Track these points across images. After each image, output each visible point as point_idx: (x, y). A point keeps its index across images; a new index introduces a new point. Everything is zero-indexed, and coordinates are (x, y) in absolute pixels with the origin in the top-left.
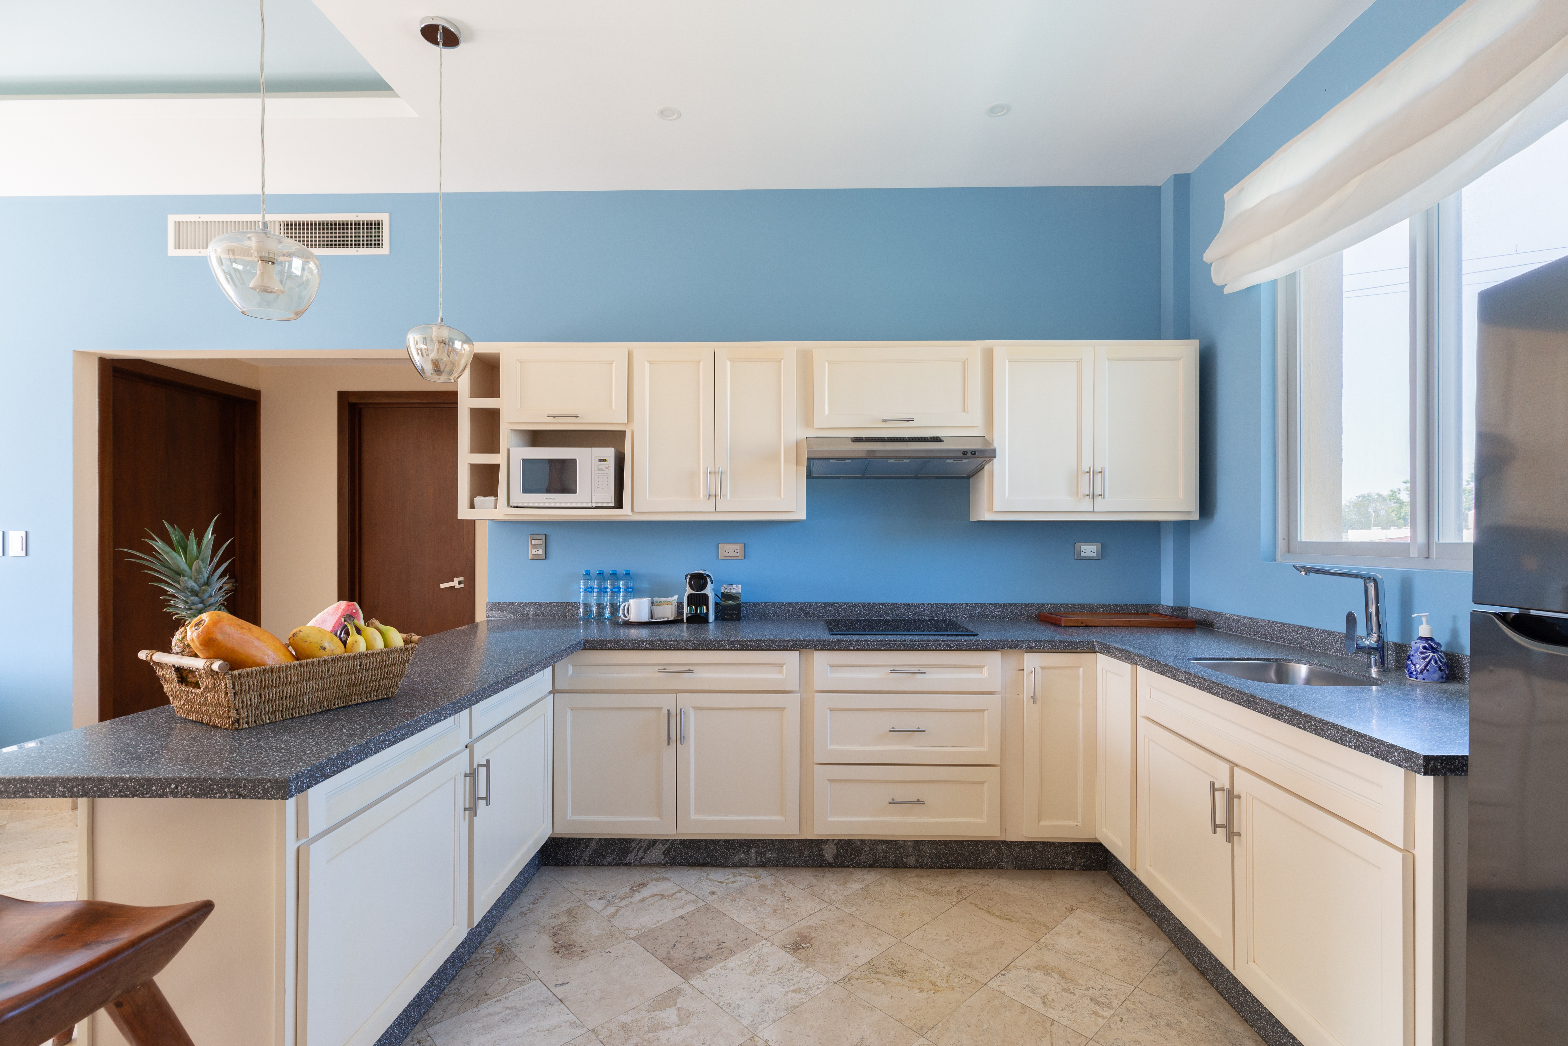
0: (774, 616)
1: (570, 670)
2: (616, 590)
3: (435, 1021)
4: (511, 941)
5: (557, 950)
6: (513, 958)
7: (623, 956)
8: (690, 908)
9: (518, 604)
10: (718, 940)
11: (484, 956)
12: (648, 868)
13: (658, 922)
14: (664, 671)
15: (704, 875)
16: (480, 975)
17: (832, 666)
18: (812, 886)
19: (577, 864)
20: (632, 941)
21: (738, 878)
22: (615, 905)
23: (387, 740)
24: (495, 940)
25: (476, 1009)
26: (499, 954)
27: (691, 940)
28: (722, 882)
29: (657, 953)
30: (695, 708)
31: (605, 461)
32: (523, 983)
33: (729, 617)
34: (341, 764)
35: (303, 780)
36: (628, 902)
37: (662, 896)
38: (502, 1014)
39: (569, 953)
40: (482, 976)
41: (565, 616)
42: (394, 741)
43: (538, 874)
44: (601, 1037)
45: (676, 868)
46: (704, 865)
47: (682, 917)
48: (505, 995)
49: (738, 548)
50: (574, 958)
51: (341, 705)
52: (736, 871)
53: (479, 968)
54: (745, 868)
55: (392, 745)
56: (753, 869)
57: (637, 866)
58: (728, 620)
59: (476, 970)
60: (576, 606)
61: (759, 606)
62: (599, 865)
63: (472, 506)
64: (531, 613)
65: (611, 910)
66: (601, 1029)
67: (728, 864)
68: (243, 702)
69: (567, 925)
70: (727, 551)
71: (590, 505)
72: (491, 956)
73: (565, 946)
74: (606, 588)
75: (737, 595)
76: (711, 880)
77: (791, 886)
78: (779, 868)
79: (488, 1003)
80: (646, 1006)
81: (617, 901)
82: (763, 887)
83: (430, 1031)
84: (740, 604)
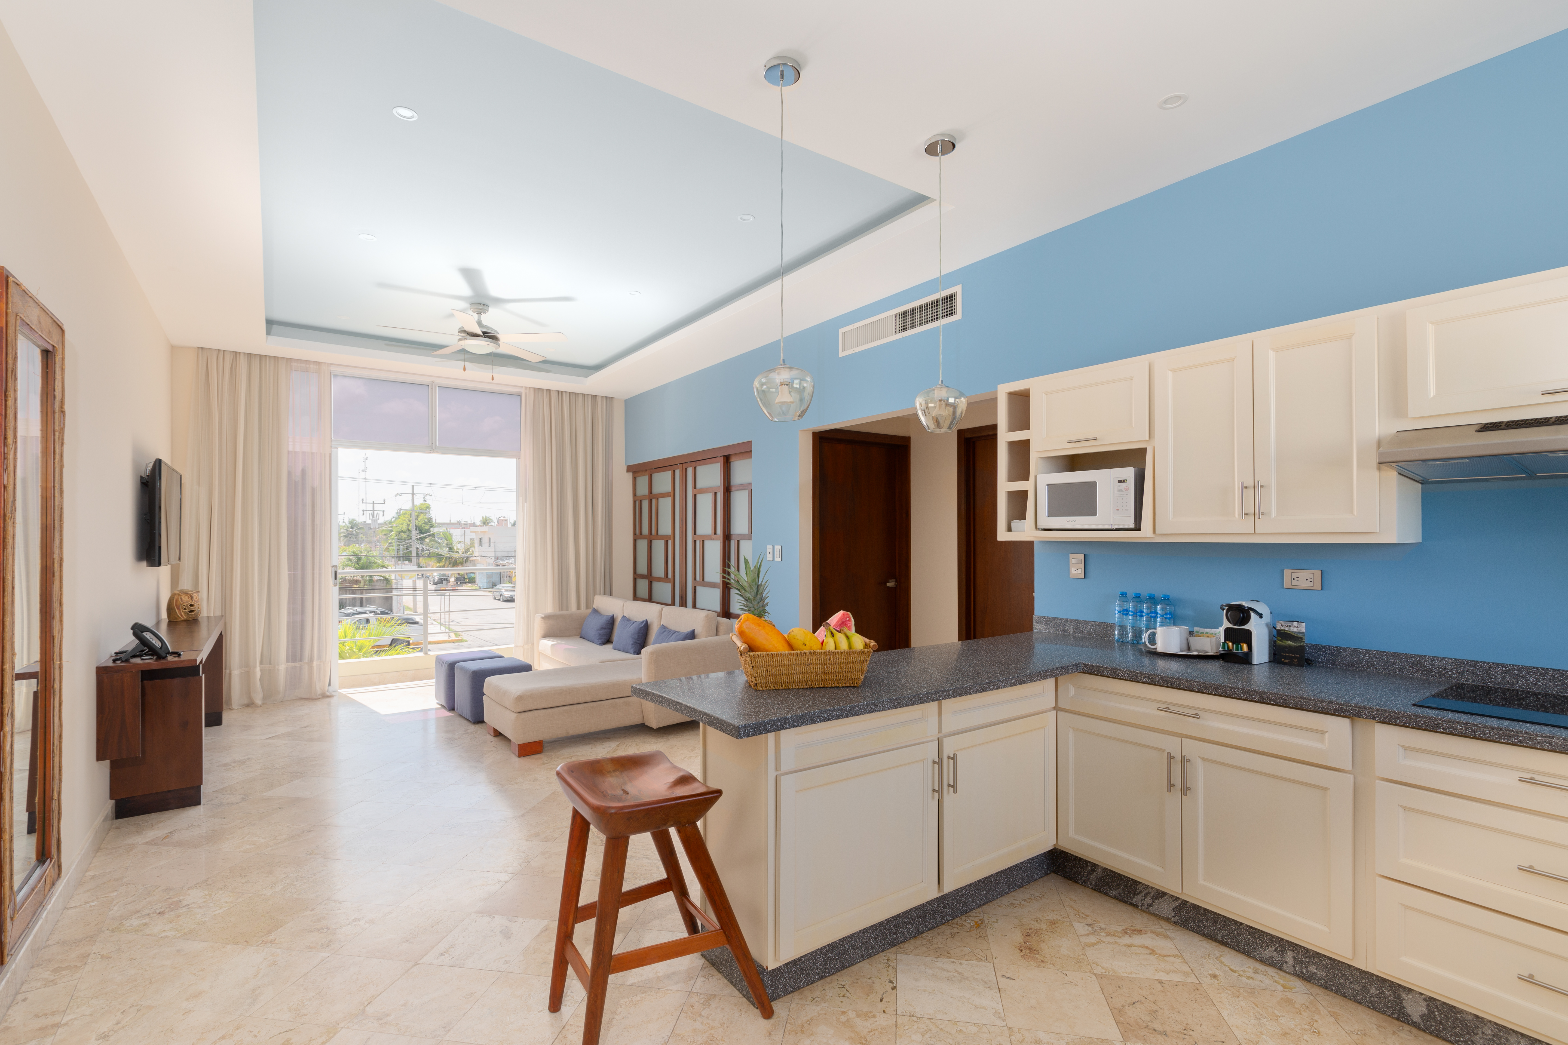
0: (1369, 667)
1: (1072, 691)
2: (1153, 615)
3: (906, 951)
4: (990, 922)
5: (1022, 948)
6: (984, 937)
7: (1076, 985)
8: (1177, 978)
9: (1060, 620)
10: (1187, 1024)
11: (964, 923)
12: (1154, 918)
13: (1131, 973)
14: (1167, 710)
15: (1217, 954)
16: (953, 936)
17: (1406, 748)
18: (1365, 1035)
19: (1084, 884)
20: (1094, 977)
21: (1259, 977)
22: (1097, 937)
23: (821, 716)
24: (979, 915)
25: (935, 959)
26: (976, 928)
27: (1155, 1008)
28: (1234, 971)
29: (1111, 1000)
30: (1203, 759)
31: (1124, 481)
32: (979, 960)
33: (1287, 661)
34: (780, 725)
35: (750, 729)
36: (1113, 941)
37: (1153, 952)
38: (950, 973)
39: (1030, 956)
40: (953, 938)
41: (1103, 637)
42: (829, 718)
43: (1045, 878)
44: (1013, 1038)
45: (1187, 932)
46: (1223, 943)
47: (1161, 982)
48: (961, 961)
49: (1311, 575)
50: (1032, 963)
51: (820, 685)
52: (1262, 967)
53: (955, 930)
54: (1276, 971)
55: (827, 721)
56: (1288, 976)
57: (1145, 911)
58: (1285, 664)
59: (952, 931)
60: (1112, 626)
61: (1345, 651)
62: (1105, 894)
63: (1009, 529)
64: (1071, 630)
65: (1092, 939)
66: (1018, 1032)
67: (1255, 956)
68: (757, 673)
69: (1043, 932)
70: (1296, 579)
71: (1109, 527)
72: (969, 926)
73: (1030, 949)
74: (1142, 612)
75: (1299, 635)
76: (1222, 963)
77: (1332, 1020)
78: (1328, 992)
79: (946, 960)
80: (1069, 1039)
81: (1102, 934)
82: (1289, 1002)
83: (899, 957)
84: (1303, 646)
